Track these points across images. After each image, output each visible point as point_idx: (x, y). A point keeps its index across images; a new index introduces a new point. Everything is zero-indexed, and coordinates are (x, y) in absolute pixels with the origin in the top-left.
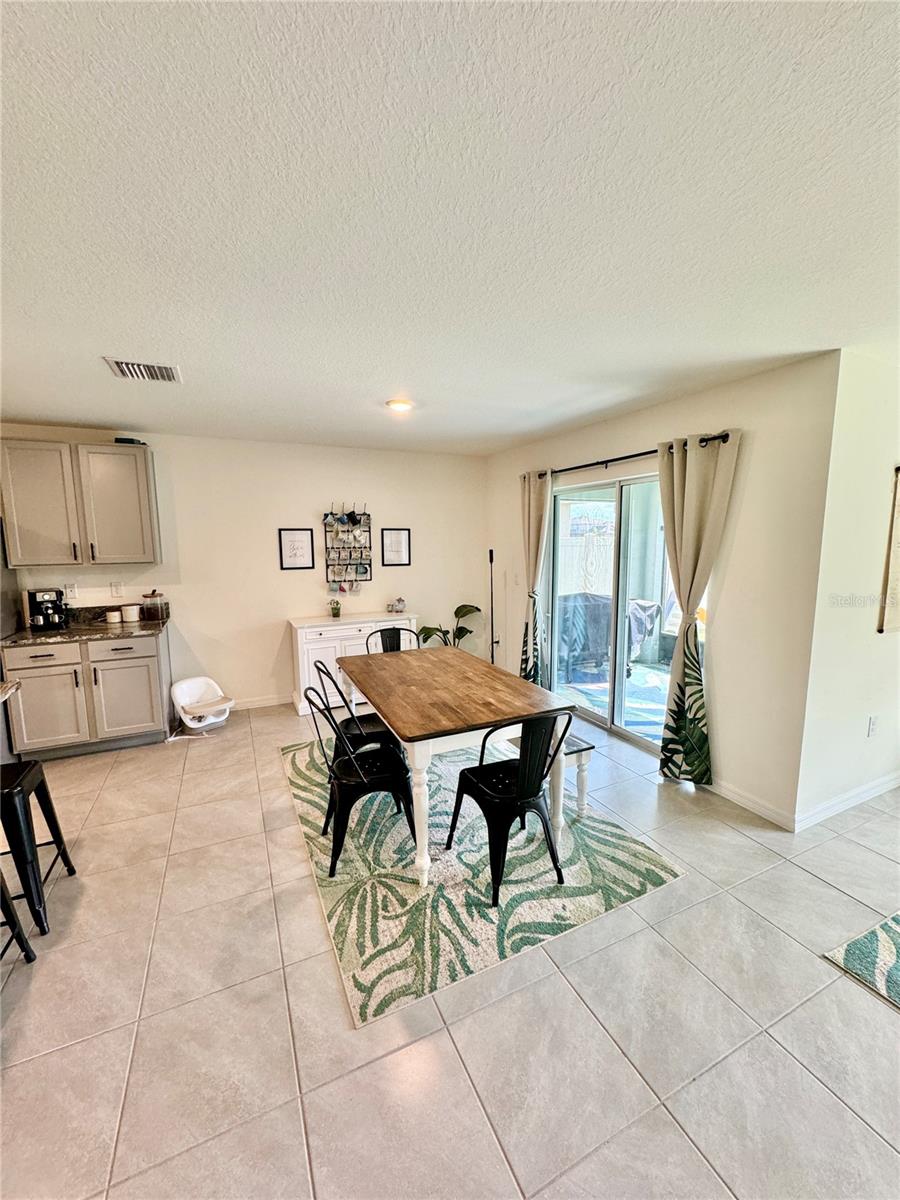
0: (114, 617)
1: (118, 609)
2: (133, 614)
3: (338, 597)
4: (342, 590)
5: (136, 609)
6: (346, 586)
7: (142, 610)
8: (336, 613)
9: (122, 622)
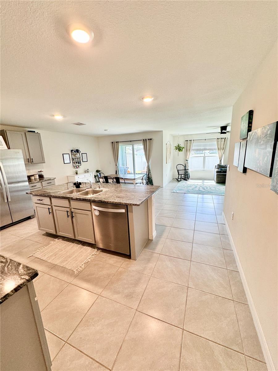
0: (33, 178)
1: (33, 176)
2: (37, 177)
3: (77, 169)
4: (77, 168)
5: (38, 175)
6: (78, 167)
7: (39, 176)
8: (77, 174)
9: (35, 179)
